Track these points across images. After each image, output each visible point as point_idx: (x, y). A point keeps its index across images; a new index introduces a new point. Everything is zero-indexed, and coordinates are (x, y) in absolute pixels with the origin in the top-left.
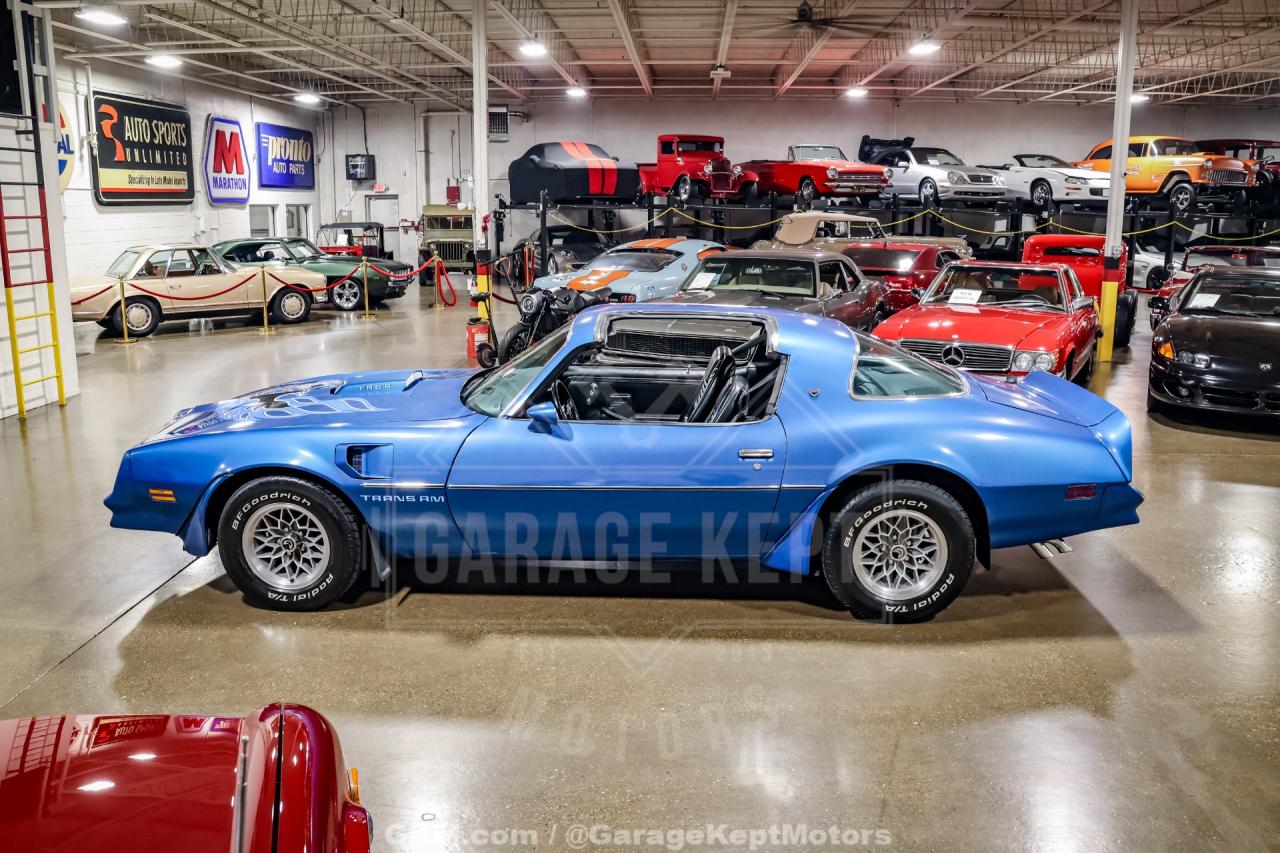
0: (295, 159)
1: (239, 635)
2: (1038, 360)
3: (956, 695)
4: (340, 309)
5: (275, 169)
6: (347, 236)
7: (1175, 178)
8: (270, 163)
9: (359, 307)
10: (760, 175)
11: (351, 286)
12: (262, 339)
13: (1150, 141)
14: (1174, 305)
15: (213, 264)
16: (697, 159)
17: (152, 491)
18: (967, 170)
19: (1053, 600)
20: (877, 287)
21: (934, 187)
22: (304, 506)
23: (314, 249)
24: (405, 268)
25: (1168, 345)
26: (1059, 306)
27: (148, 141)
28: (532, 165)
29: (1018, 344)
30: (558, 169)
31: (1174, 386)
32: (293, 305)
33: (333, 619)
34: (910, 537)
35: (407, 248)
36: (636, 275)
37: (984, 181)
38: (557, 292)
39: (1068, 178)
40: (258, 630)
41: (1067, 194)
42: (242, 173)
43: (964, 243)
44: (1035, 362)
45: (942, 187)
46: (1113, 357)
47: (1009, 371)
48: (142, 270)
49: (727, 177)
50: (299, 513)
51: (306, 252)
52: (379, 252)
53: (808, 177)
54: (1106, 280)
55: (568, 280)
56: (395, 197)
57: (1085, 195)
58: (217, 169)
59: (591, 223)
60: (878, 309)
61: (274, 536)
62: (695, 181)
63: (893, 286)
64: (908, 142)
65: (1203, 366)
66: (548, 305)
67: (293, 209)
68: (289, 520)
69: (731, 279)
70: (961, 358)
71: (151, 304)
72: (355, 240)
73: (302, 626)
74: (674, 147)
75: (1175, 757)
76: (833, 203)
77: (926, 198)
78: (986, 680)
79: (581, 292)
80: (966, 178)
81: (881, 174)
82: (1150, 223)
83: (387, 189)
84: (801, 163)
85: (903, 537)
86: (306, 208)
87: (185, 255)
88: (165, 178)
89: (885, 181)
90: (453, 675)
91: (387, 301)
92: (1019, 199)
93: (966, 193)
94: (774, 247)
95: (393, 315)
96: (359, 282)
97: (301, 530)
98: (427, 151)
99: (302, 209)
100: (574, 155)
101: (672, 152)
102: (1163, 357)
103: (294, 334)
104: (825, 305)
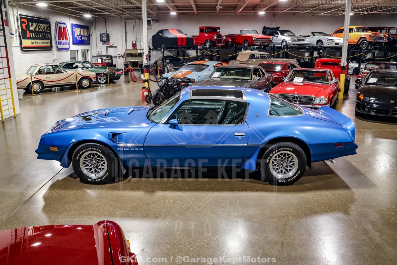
0: (84, 35)
1: (79, 193)
2: (322, 100)
3: (302, 208)
4: (100, 83)
5: (78, 39)
6: (101, 60)
7: (362, 39)
8: (76, 37)
9: (106, 83)
10: (231, 39)
11: (103, 76)
12: (76, 94)
13: (354, 27)
14: (363, 82)
15: (60, 70)
16: (212, 34)
17: (51, 148)
18: (296, 37)
19: (330, 178)
20: (270, 76)
21: (286, 43)
22: (99, 152)
23: (91, 64)
24: (120, 70)
25: (362, 95)
26: (328, 82)
27: (37, 30)
28: (159, 36)
29: (315, 95)
30: (168, 38)
31: (364, 107)
32: (85, 83)
33: (109, 187)
34: (287, 159)
35: (120, 63)
36: (194, 73)
37: (302, 41)
38: (170, 79)
39: (328, 40)
40: (85, 191)
41: (328, 45)
42: (67, 40)
43: (296, 60)
44: (321, 101)
45: (289, 43)
46: (343, 97)
47: (313, 103)
48: (37, 72)
49: (221, 40)
50: (97, 154)
51: (89, 65)
52: (111, 65)
53: (247, 40)
54: (341, 73)
55: (173, 75)
56: (116, 47)
57: (334, 45)
58: (59, 39)
59: (178, 55)
60: (271, 83)
61: (90, 161)
62: (211, 41)
63: (275, 76)
64: (278, 28)
65: (373, 102)
66: (167, 83)
67: (83, 51)
68: (94, 156)
69: (225, 74)
70: (298, 100)
71: (40, 83)
72: (103, 61)
73: (99, 189)
74: (204, 30)
75: (369, 227)
76: (254, 48)
77: (284, 46)
78: (311, 204)
79: (177, 78)
80: (296, 40)
81: (270, 39)
82: (354, 53)
83: (113, 45)
84: (244, 35)
85: (285, 159)
86: (88, 50)
87: (51, 67)
88: (43, 42)
89: (271, 41)
90: (147, 204)
91: (114, 81)
92: (313, 46)
93: (296, 45)
94: (236, 62)
95: (117, 85)
96: (106, 75)
97: (98, 159)
98: (126, 32)
99: (86, 51)
100: (173, 34)
101: (204, 32)
102: (360, 98)
103: (86, 92)
104: (255, 82)
